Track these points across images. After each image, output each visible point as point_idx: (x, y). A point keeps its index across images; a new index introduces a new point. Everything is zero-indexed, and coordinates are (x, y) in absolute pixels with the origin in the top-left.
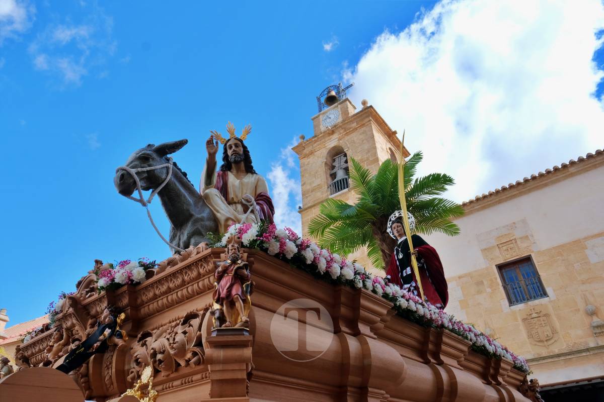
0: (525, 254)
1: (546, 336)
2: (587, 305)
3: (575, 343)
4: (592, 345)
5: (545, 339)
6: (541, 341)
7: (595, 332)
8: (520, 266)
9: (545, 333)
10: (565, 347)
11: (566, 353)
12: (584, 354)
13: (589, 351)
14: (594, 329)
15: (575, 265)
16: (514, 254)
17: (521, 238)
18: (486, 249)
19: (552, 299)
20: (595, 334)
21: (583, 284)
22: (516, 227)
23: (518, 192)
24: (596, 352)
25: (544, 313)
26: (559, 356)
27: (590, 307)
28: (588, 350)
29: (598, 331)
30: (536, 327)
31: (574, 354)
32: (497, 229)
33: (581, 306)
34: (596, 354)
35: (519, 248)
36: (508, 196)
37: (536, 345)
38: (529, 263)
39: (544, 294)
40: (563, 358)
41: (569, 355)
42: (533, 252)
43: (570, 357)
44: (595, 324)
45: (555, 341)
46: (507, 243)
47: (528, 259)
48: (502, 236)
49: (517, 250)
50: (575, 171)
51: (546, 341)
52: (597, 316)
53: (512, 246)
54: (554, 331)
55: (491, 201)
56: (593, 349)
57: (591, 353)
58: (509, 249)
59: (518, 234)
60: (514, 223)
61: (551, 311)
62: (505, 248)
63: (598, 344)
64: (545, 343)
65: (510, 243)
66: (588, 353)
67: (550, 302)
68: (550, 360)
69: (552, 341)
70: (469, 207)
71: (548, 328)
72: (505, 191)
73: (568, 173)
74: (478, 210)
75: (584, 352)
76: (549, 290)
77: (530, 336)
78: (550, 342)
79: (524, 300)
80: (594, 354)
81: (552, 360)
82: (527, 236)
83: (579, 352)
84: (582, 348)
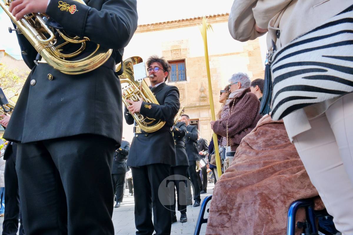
0: (182, 58)
2: (201, 87)
3: (191, 104)
4: (197, 105)
8: (179, 64)
14: (201, 98)
15: (203, 68)
16: (178, 57)
17: (183, 49)
18: (164, 51)
19: (188, 82)
20: (201, 100)
21: (203, 77)
22: (183, 43)
23: (189, 24)
24: (198, 108)
25: (182, 88)
27: (202, 88)
28: (195, 107)
29: (202, 99)
32: (173, 41)
33: (199, 87)
35: (181, 54)
36: (184, 24)
38: (183, 63)
39: (186, 79)
42: (187, 58)
44: (202, 96)
45: (183, 102)
46: (176, 50)
47: (183, 61)
48: (175, 46)
49: (180, 55)
50: (219, 20)
52: (204, 93)
53: (178, 52)
54: (184, 97)
55: (175, 25)
56: (198, 106)
57: (196, 109)
58: (176, 54)
59: (183, 47)
60: (182, 40)
61: (186, 88)
62: (174, 53)
65: (177, 50)
66: (195, 109)
67: (187, 83)
70: (162, 25)
71: (182, 95)
72: (183, 21)
73: (215, 20)
74: (167, 28)
76: (188, 78)
79: (175, 81)
82: (186, 49)
83: (192, 107)
84: (193, 106)
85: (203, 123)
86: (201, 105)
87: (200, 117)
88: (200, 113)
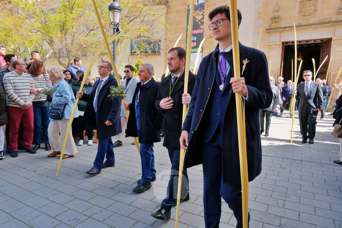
1: (309, 13)
3: (324, 18)
4: (333, 20)
5: (308, 15)
6: (306, 16)
7: (339, 11)
9: (310, 11)
10: (318, 19)
11: (316, 23)
12: (326, 25)
13: (330, 23)
20: (339, 13)
26: (311, 25)
30: (306, 7)
31: (320, 24)
34: (333, 25)
37: (301, 18)
40: (313, 26)
41: (317, 25)
43: (317, 26)
45: (313, 16)
51: (308, 16)
54: (315, 10)
56: (333, 22)
63: (337, 19)
64: (307, 17)
66: (329, 25)
68: (305, 27)
69: (312, 16)
71: (313, 8)
75: (327, 23)
77: (300, 12)
78: (310, 17)
80: (332, 25)
81: (307, 27)
83: (324, 23)
84: (327, 21)
85: (338, 44)
86: (339, 19)
87: (334, 35)
88: (335, 31)
